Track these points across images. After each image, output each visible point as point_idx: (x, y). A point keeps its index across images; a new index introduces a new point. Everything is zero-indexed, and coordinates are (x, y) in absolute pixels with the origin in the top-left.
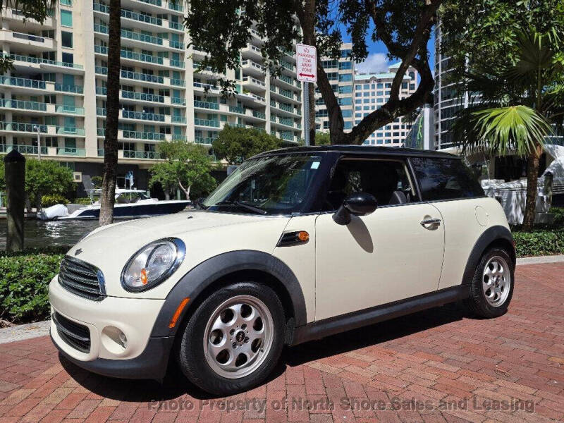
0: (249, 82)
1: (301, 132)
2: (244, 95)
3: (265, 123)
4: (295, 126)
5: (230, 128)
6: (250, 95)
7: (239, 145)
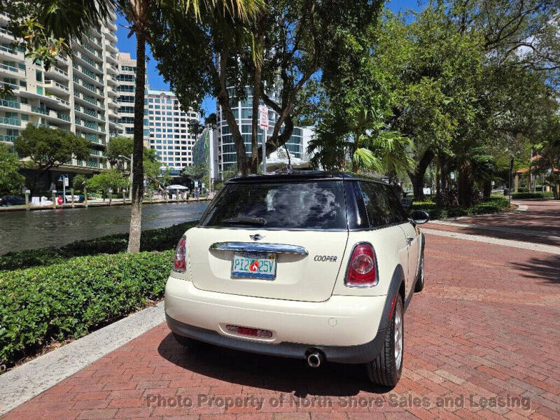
0: (52, 85)
1: (105, 135)
2: (47, 97)
3: (70, 125)
4: (100, 130)
5: (34, 128)
6: (53, 98)
7: (45, 144)
